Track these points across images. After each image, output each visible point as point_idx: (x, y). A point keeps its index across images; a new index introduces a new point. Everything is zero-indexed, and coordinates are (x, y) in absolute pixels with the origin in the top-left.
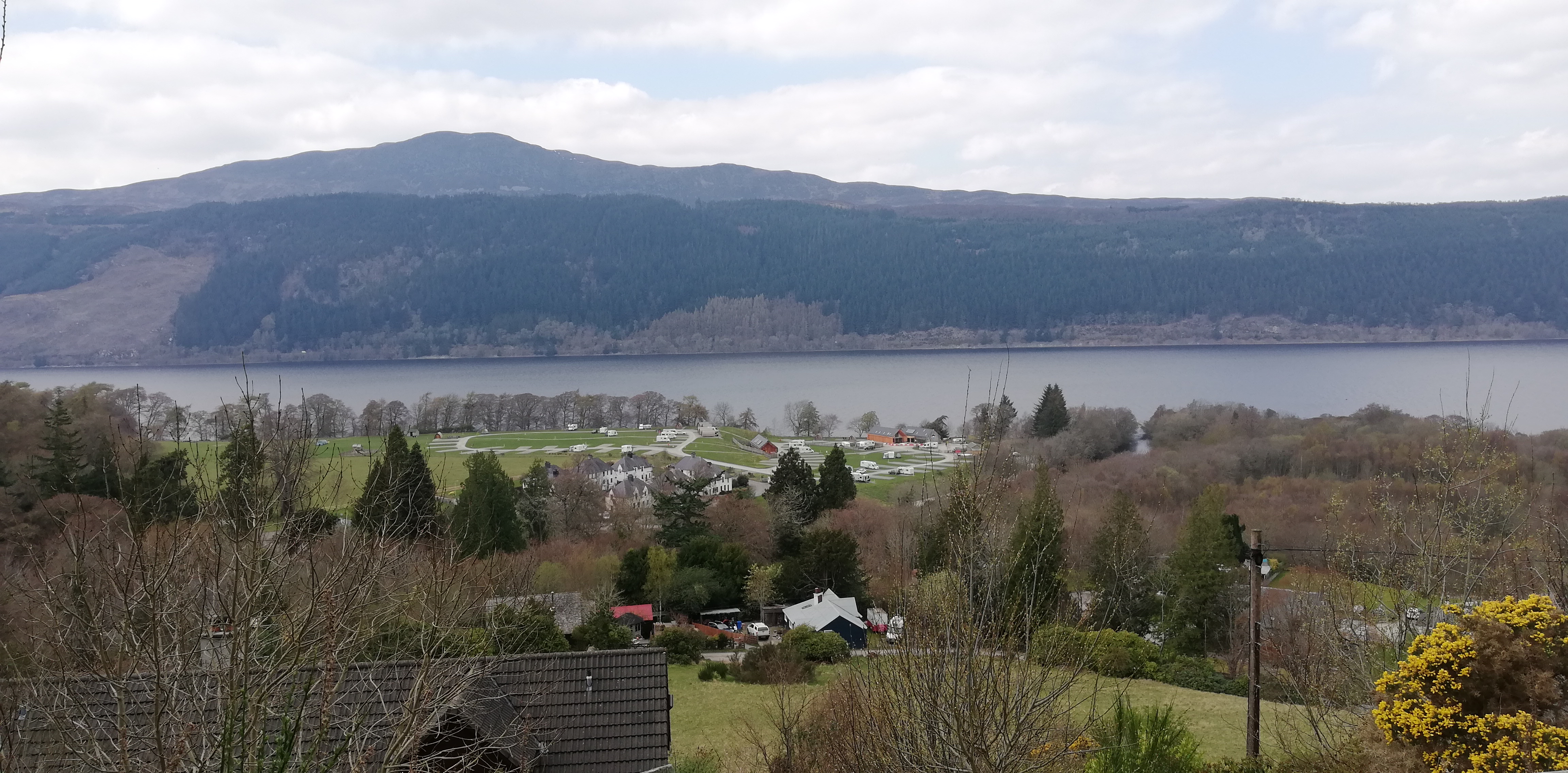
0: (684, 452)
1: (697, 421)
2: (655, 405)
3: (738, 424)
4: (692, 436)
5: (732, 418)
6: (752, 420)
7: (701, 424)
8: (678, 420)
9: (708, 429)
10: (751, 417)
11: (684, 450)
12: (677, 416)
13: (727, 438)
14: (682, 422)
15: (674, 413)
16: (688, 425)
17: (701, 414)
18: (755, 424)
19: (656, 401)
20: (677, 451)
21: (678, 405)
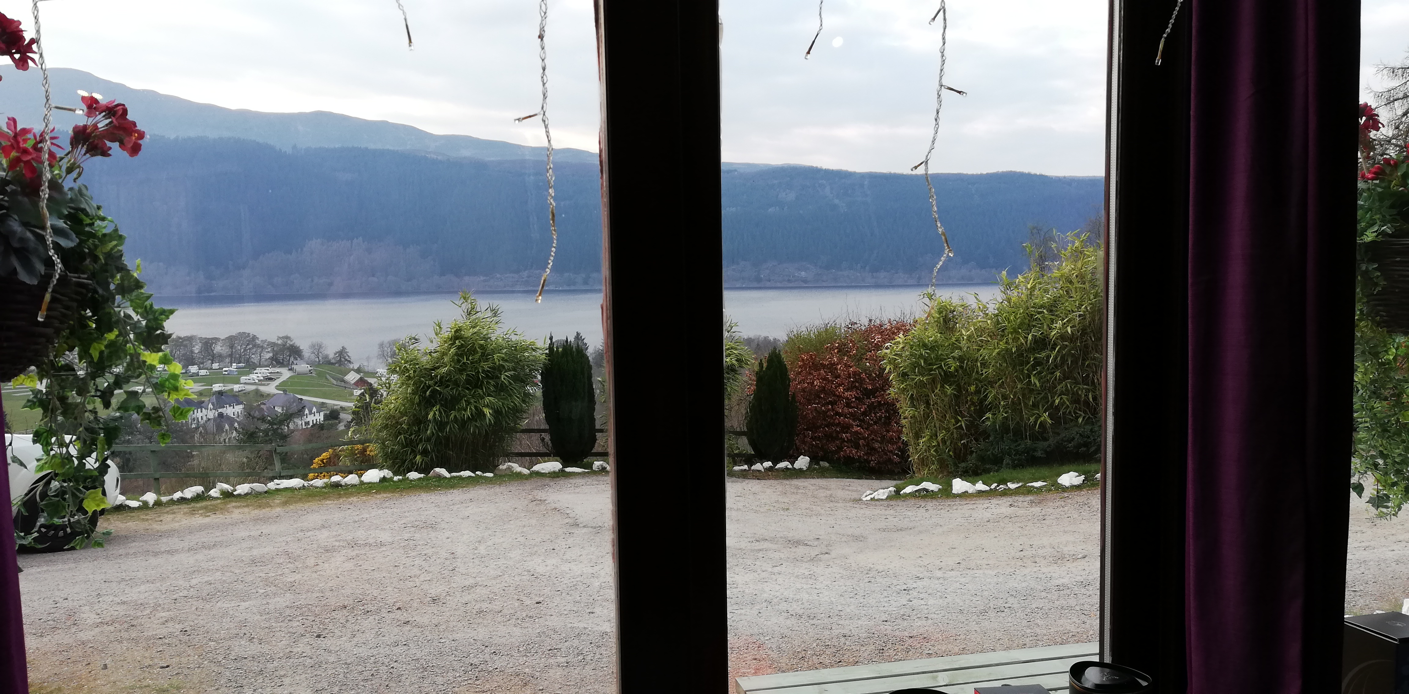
0: (277, 389)
1: (292, 359)
2: (248, 344)
3: (333, 361)
4: (286, 374)
5: (326, 357)
6: (347, 358)
7: (295, 362)
8: (272, 359)
9: (302, 367)
10: (345, 355)
11: (277, 388)
12: (271, 355)
13: (320, 375)
14: (277, 361)
15: (268, 352)
16: (282, 363)
17: (295, 352)
18: (350, 362)
19: (249, 341)
20: (271, 388)
21: (273, 345)
